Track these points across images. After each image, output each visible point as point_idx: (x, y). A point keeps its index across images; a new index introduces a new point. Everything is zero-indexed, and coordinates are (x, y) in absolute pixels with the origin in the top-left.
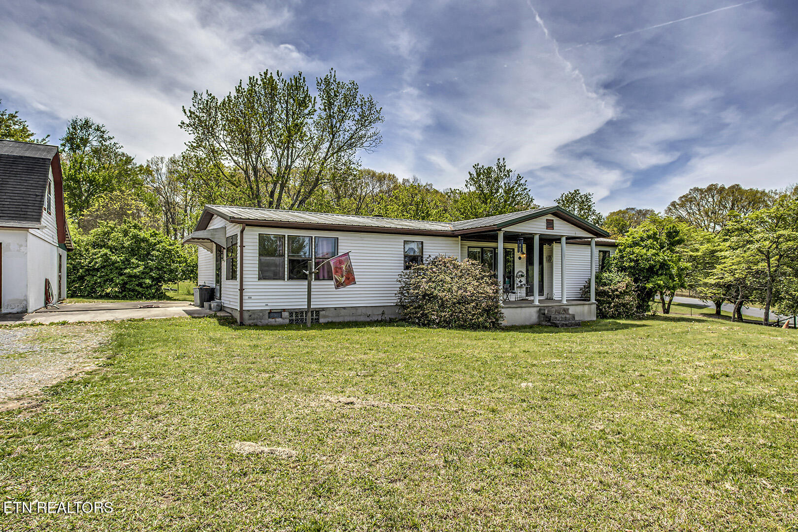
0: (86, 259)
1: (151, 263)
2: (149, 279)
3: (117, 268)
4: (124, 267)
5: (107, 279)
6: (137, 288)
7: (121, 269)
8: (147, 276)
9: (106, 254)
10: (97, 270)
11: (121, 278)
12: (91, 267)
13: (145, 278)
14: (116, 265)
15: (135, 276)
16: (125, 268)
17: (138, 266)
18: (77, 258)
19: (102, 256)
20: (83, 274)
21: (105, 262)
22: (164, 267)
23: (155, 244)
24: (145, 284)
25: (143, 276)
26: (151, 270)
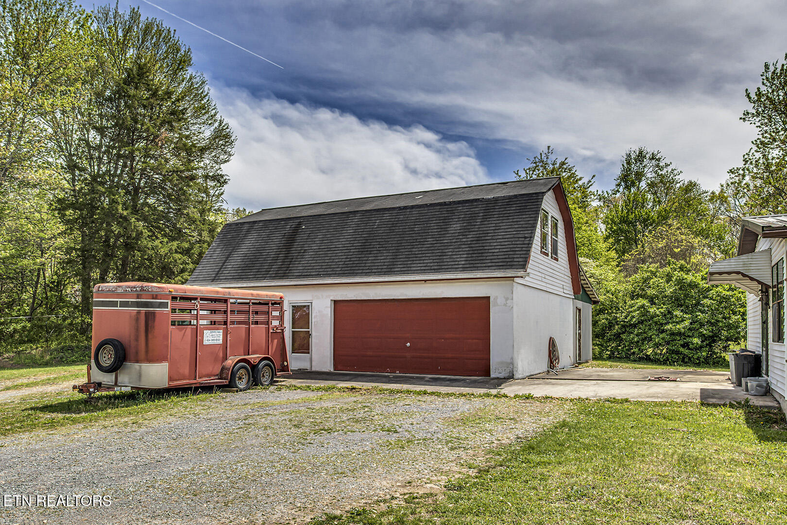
0: (622, 312)
1: (701, 316)
2: (698, 337)
3: (656, 323)
4: (665, 322)
5: (646, 338)
6: (681, 349)
7: (662, 324)
8: (696, 334)
9: (643, 306)
10: (634, 326)
11: (661, 336)
12: (627, 322)
13: (693, 336)
14: (655, 319)
15: (680, 334)
16: (667, 323)
17: (683, 321)
18: (612, 312)
19: (639, 309)
20: (619, 331)
21: (643, 316)
22: (718, 321)
23: (709, 290)
24: (693, 344)
25: (691, 334)
26: (702, 325)
